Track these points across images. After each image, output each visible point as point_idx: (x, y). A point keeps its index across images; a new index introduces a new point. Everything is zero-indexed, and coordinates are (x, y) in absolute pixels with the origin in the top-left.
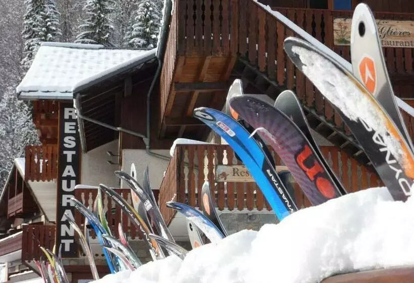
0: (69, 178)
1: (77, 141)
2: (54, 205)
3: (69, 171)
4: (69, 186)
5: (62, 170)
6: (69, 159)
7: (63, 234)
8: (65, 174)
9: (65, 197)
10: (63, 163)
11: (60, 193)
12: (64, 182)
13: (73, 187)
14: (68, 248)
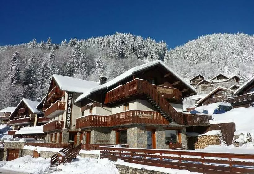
13: (70, 112)
14: (68, 127)
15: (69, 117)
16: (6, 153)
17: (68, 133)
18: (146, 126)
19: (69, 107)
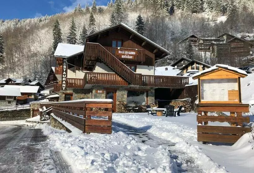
0: (64, 75)
1: (66, 67)
2: (61, 79)
3: (64, 73)
4: (64, 76)
5: (63, 73)
6: (65, 71)
7: (63, 86)
8: (64, 74)
9: (63, 78)
10: (63, 71)
11: (62, 78)
12: (63, 75)
13: (65, 77)
14: (64, 89)
15: (64, 80)
16: (32, 112)
17: (64, 95)
18: (105, 87)
19: (65, 72)
